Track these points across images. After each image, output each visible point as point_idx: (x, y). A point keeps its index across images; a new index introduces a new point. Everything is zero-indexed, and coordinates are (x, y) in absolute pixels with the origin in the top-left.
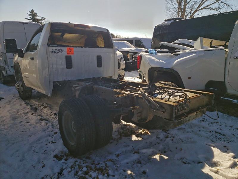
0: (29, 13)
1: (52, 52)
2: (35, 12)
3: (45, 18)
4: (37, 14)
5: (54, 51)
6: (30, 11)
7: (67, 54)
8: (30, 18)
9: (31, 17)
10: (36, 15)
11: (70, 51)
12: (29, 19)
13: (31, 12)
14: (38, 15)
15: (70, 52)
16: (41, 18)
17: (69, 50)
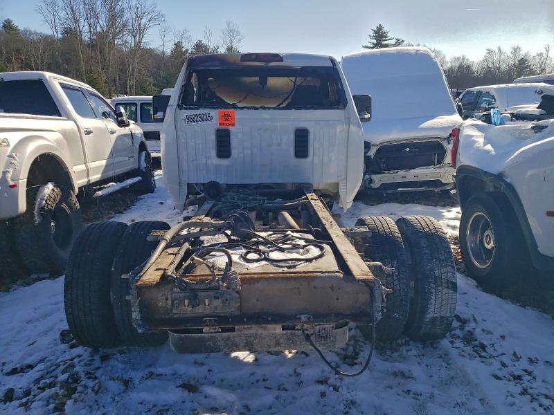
0: (372, 33)
1: (187, 120)
2: (385, 29)
3: (403, 41)
4: (388, 35)
5: (190, 119)
6: (375, 29)
7: (220, 124)
8: (373, 44)
9: (374, 41)
10: (386, 37)
11: (227, 118)
12: (369, 48)
13: (376, 32)
14: (390, 35)
15: (227, 120)
16: (395, 41)
17: (224, 115)
